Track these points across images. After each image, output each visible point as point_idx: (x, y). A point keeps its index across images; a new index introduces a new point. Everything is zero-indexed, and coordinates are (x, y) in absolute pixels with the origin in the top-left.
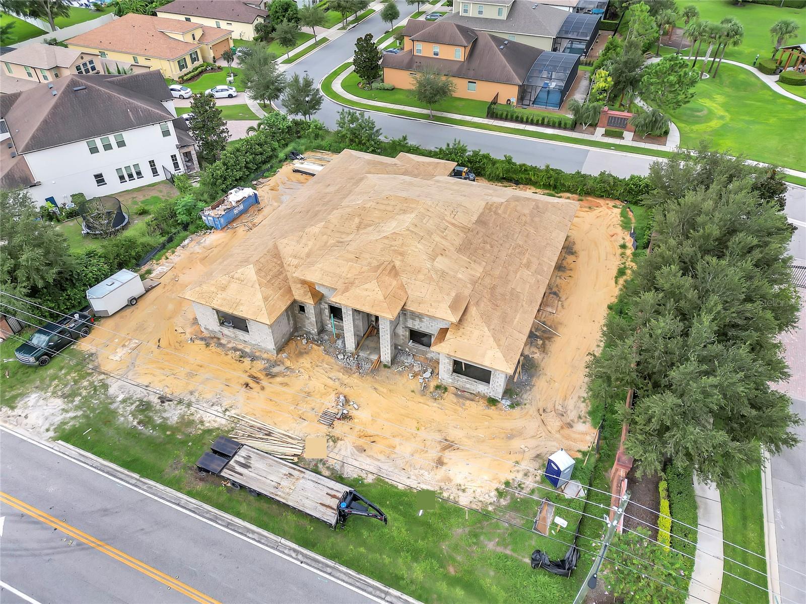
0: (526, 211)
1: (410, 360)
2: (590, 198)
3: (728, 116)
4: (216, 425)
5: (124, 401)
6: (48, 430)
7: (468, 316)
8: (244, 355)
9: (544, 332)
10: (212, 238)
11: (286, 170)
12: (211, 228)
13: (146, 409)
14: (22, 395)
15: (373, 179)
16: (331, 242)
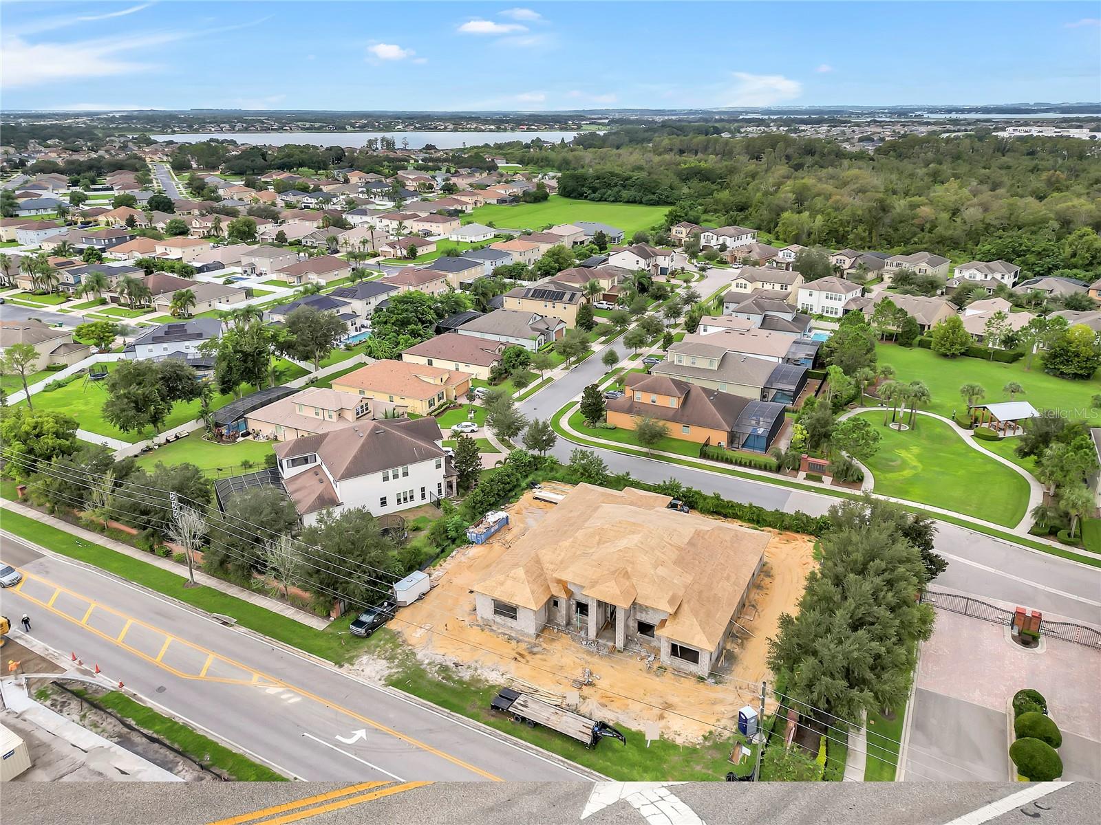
0: (728, 538)
1: (638, 647)
2: (788, 533)
3: (920, 466)
4: (497, 683)
5: (429, 664)
6: (380, 680)
7: (682, 610)
8: (510, 638)
9: (743, 634)
10: (474, 551)
11: (527, 497)
12: (472, 543)
13: (446, 670)
14: (357, 656)
15: (607, 508)
16: (578, 553)
